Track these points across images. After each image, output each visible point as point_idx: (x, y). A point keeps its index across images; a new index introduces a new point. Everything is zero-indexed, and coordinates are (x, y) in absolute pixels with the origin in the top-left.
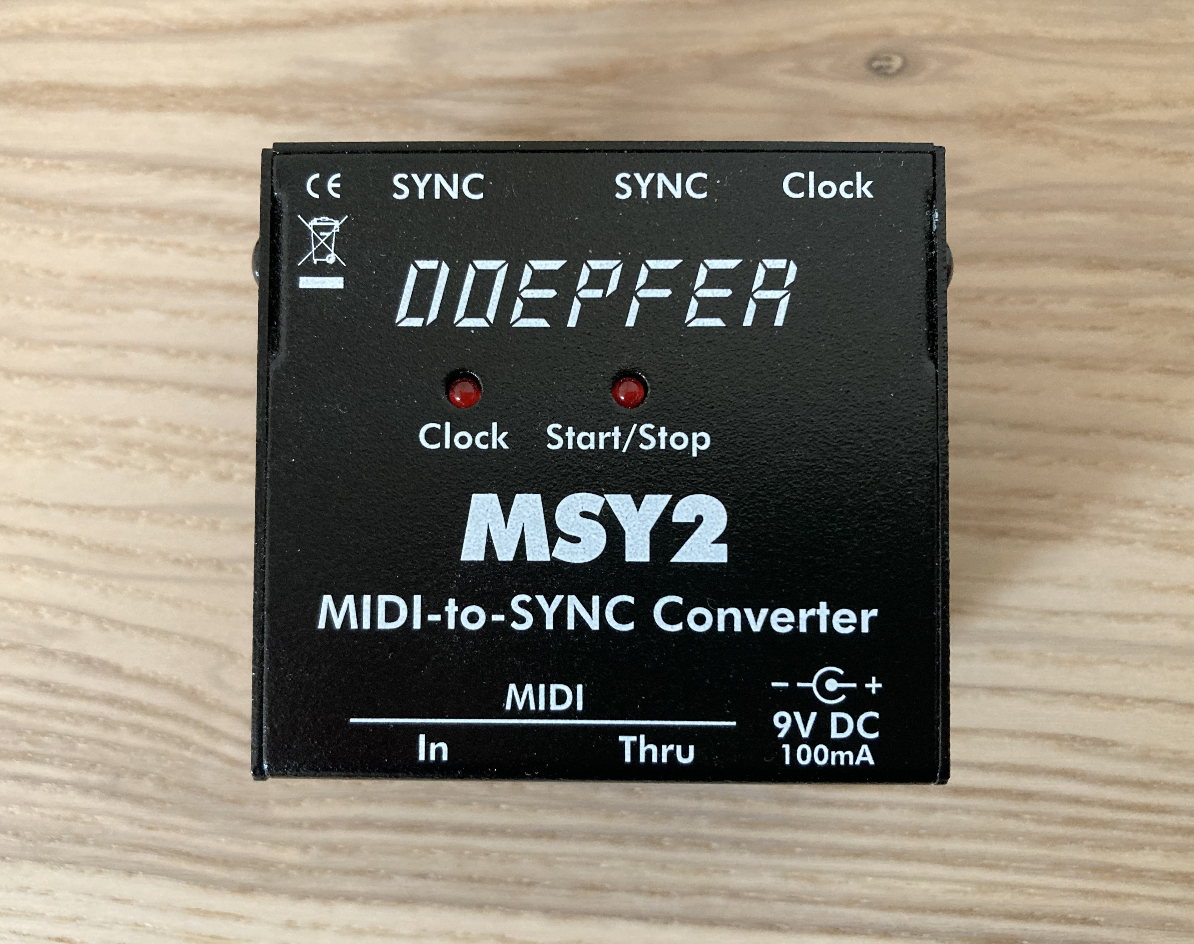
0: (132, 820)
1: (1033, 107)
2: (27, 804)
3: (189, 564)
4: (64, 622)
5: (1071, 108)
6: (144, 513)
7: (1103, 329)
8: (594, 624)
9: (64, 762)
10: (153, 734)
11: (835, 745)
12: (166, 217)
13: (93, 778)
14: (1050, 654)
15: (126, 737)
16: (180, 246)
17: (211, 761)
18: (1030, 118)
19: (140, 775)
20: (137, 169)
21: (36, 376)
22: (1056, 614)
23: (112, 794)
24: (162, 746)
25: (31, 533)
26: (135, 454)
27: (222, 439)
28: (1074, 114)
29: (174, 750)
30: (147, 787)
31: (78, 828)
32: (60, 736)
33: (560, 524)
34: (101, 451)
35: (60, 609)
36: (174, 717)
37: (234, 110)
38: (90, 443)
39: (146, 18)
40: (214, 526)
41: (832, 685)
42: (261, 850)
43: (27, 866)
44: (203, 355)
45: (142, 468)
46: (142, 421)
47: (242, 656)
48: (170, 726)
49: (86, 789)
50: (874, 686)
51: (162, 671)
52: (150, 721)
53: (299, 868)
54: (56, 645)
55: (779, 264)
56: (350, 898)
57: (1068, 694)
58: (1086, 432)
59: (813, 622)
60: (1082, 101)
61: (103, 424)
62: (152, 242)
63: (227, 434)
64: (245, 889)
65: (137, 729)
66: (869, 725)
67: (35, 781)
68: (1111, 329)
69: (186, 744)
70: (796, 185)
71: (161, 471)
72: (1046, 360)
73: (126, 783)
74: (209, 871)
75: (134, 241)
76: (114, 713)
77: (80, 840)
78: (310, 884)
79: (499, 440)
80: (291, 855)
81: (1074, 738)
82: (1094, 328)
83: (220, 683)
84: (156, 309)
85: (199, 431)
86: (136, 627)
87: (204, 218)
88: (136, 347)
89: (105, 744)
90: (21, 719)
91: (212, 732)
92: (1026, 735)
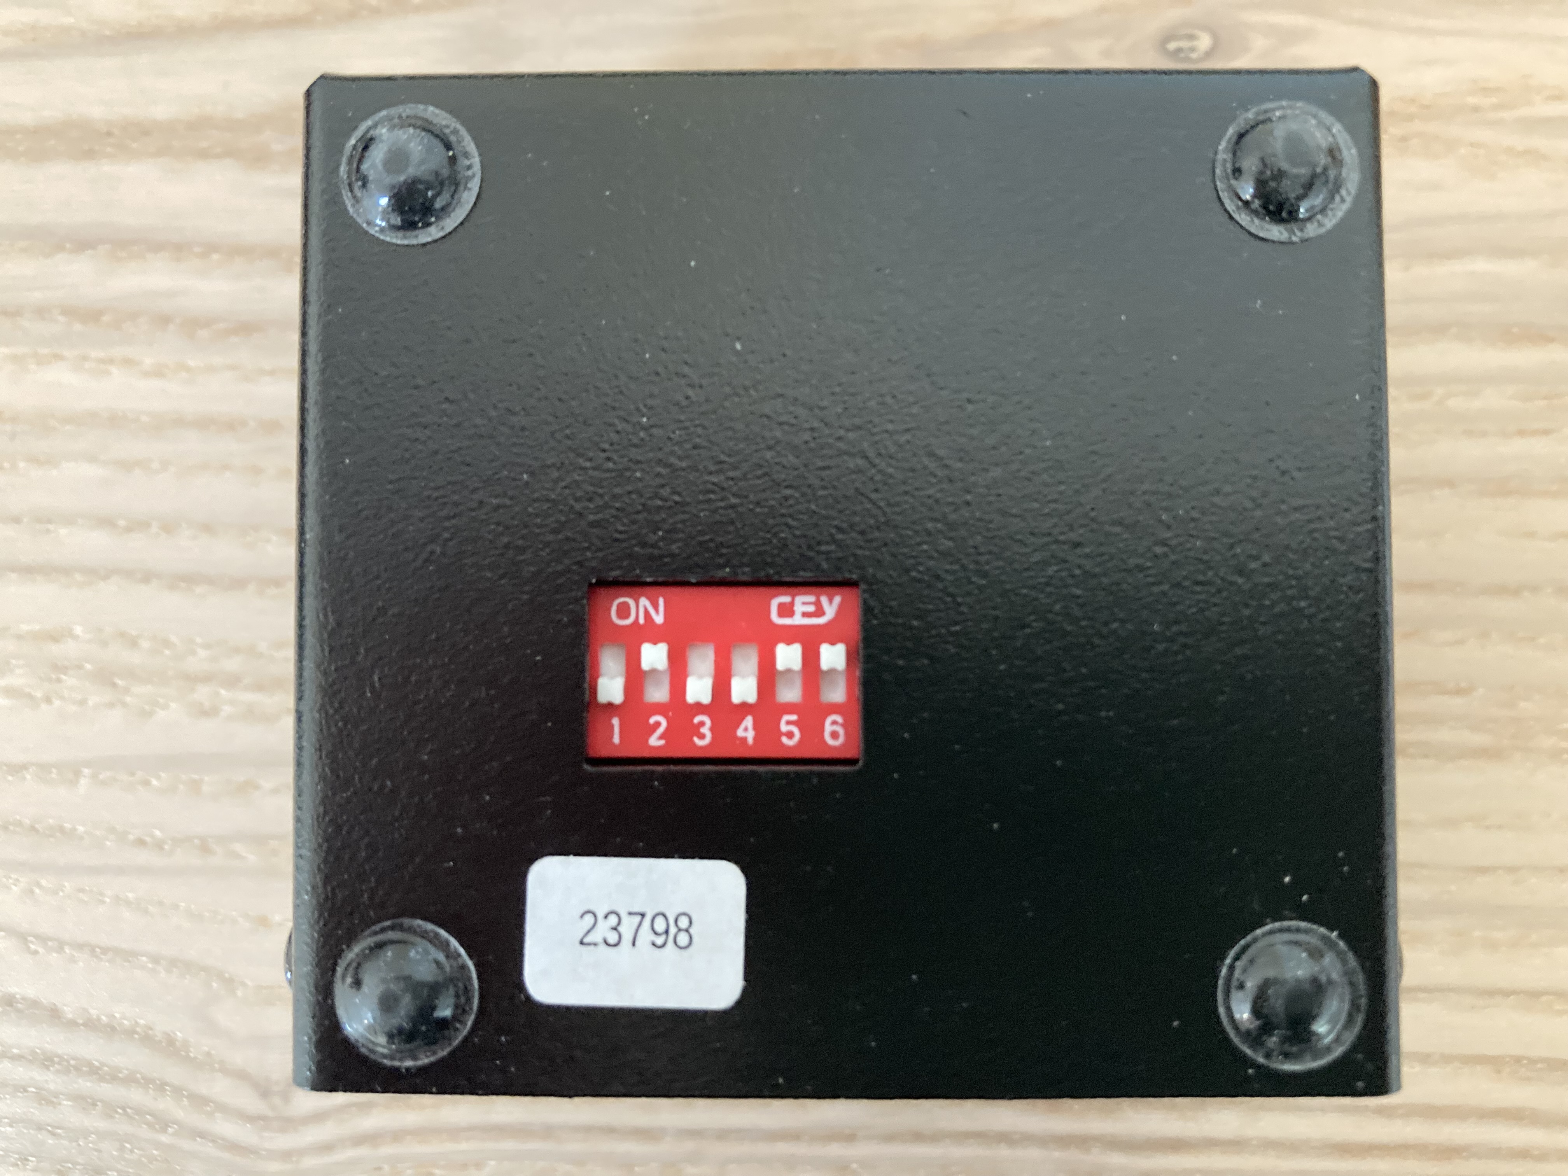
1: (1412, 101)
3: (159, 846)
5: (1471, 100)
6: (86, 771)
7: (1535, 433)
10: (110, 1109)
12: (105, 318)
14: (1477, 933)
16: (128, 362)
18: (1410, 118)
20: (59, 248)
22: (1483, 870)
24: (123, 1127)
27: (202, 653)
28: (1476, 109)
29: (144, 1132)
34: (17, 679)
36: (146, 1082)
37: (204, 155)
39: (69, 20)
40: (195, 787)
44: (169, 527)
45: (83, 702)
46: (78, 630)
47: (244, 984)
48: (136, 1096)
52: (106, 1090)
57: (1507, 993)
58: (1515, 591)
60: (1486, 91)
61: (19, 637)
62: (85, 358)
63: (207, 646)
65: (86, 1103)
68: (1546, 432)
69: (162, 1123)
71: (111, 705)
72: (1450, 483)
75: (58, 357)
76: (51, 1080)
81: (1518, 1060)
82: (1521, 433)
84: (92, 459)
85: (167, 643)
86: (80, 947)
87: (163, 320)
88: (69, 520)
91: (200, 1101)
92: (1447, 1059)
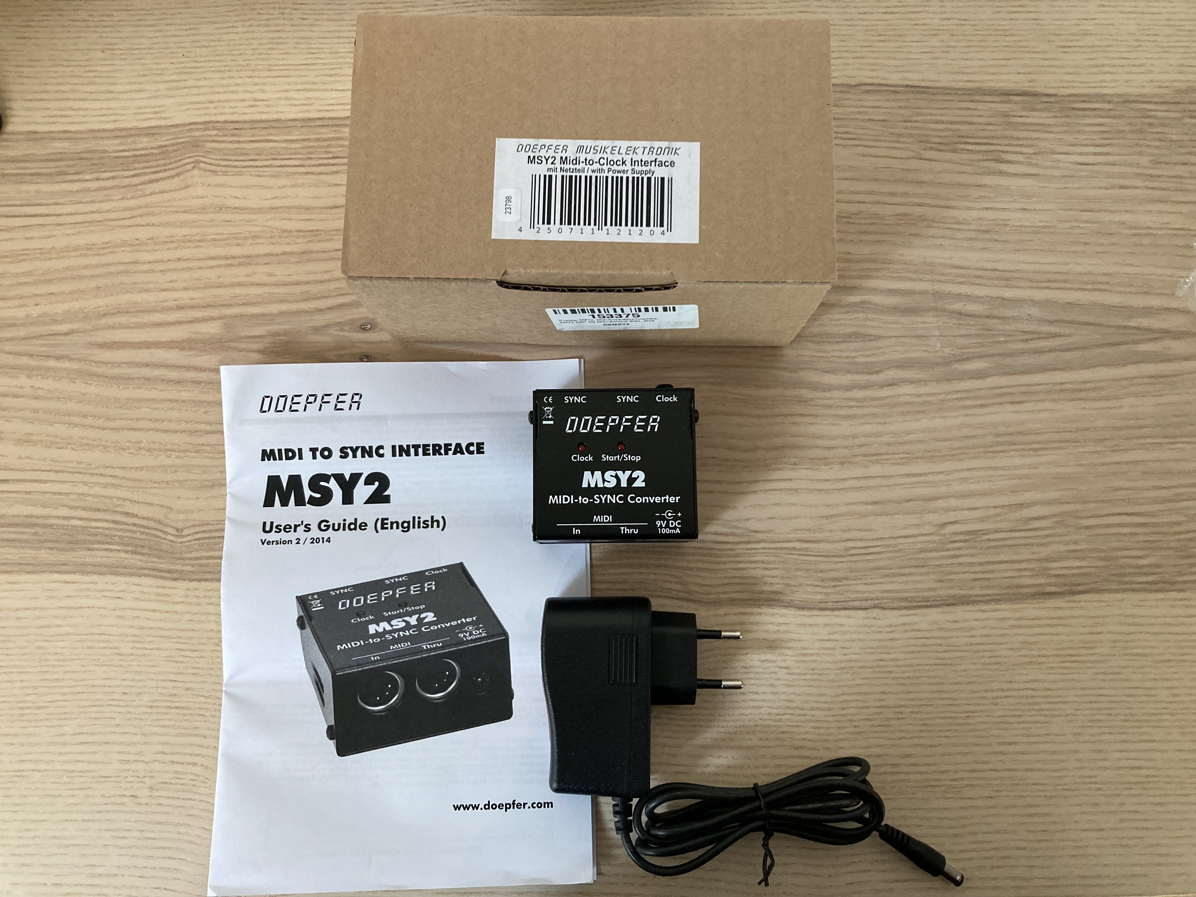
0: (140, 561)
2: (108, 557)
4: (120, 502)
8: (614, 502)
9: (120, 544)
11: (671, 528)
13: (130, 549)
15: (138, 535)
17: (165, 541)
19: (143, 547)
21: (112, 429)
23: (134, 552)
25: (110, 476)
26: (142, 451)
30: (145, 550)
31: (124, 563)
32: (119, 536)
33: (606, 478)
35: (119, 499)
38: (129, 449)
41: (670, 514)
42: (180, 567)
43: (109, 576)
49: (127, 552)
50: (679, 514)
51: (150, 515)
53: (191, 572)
54: (118, 509)
55: (655, 417)
56: (206, 580)
59: (665, 500)
64: (175, 579)
66: (679, 524)
67: (111, 550)
70: (659, 398)
73: (139, 549)
74: (165, 575)
77: (125, 567)
78: (194, 577)
79: (591, 459)
80: (190, 568)
83: (168, 518)
89: (133, 538)
90: (107, 532)
